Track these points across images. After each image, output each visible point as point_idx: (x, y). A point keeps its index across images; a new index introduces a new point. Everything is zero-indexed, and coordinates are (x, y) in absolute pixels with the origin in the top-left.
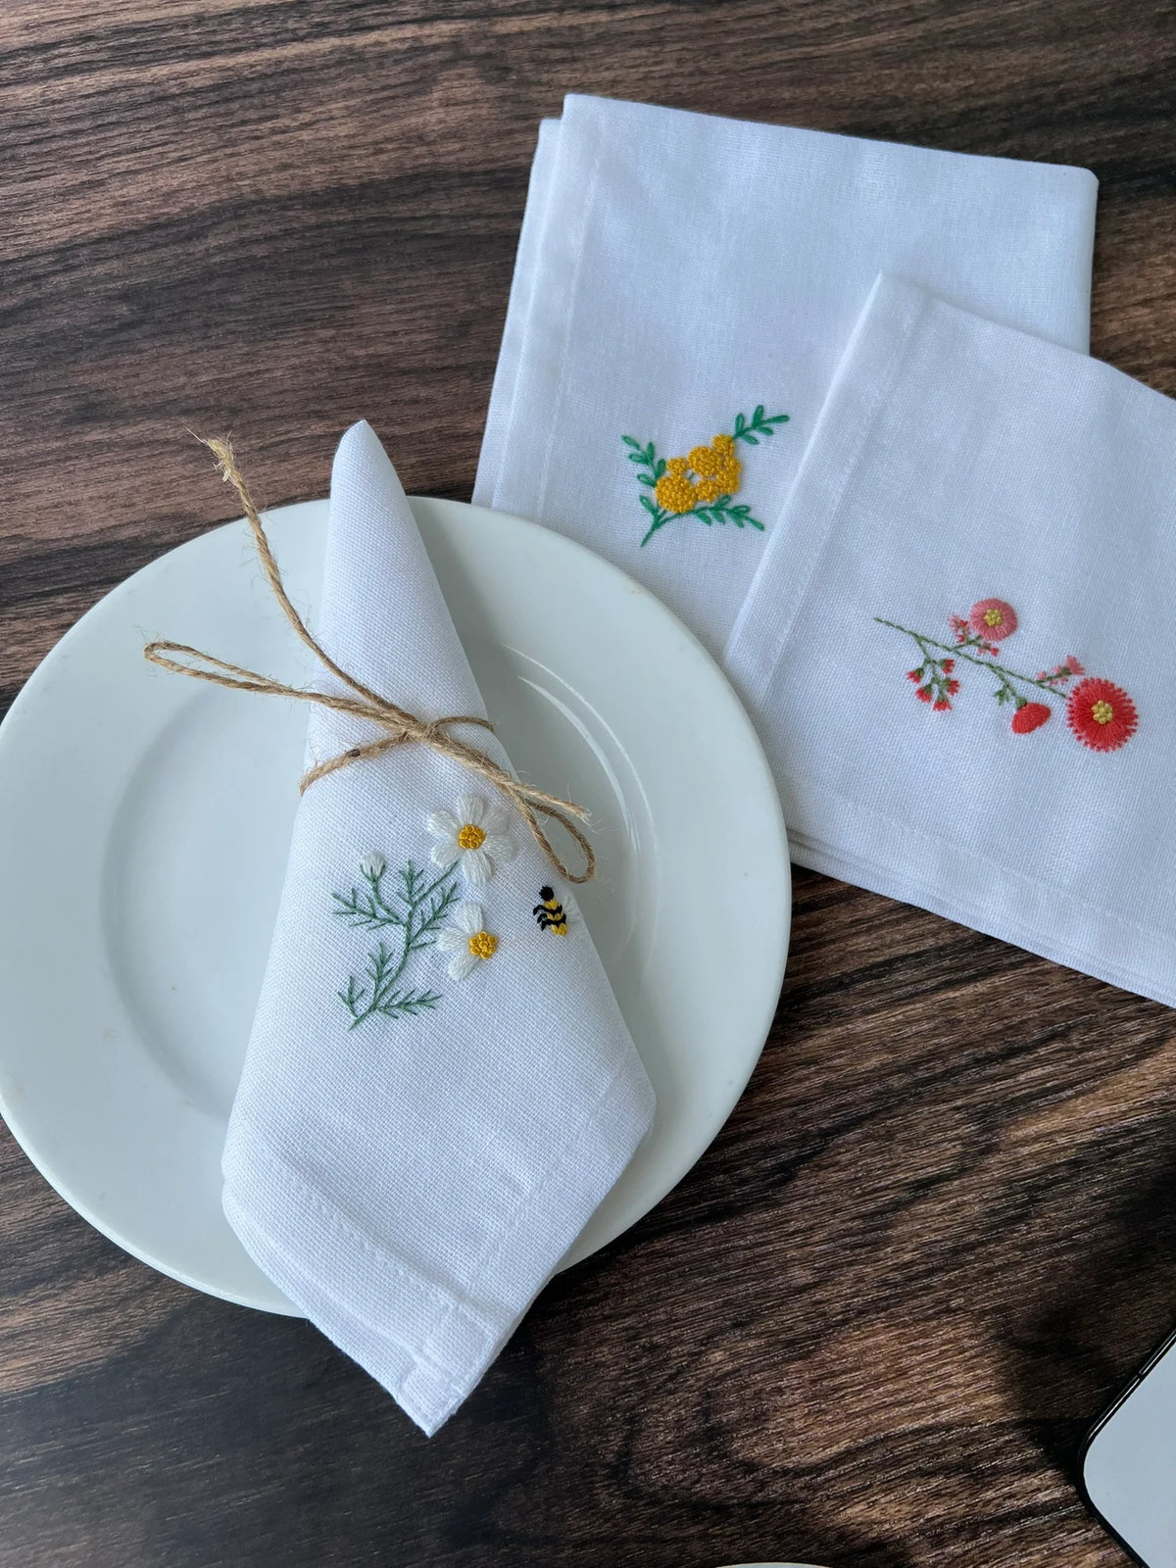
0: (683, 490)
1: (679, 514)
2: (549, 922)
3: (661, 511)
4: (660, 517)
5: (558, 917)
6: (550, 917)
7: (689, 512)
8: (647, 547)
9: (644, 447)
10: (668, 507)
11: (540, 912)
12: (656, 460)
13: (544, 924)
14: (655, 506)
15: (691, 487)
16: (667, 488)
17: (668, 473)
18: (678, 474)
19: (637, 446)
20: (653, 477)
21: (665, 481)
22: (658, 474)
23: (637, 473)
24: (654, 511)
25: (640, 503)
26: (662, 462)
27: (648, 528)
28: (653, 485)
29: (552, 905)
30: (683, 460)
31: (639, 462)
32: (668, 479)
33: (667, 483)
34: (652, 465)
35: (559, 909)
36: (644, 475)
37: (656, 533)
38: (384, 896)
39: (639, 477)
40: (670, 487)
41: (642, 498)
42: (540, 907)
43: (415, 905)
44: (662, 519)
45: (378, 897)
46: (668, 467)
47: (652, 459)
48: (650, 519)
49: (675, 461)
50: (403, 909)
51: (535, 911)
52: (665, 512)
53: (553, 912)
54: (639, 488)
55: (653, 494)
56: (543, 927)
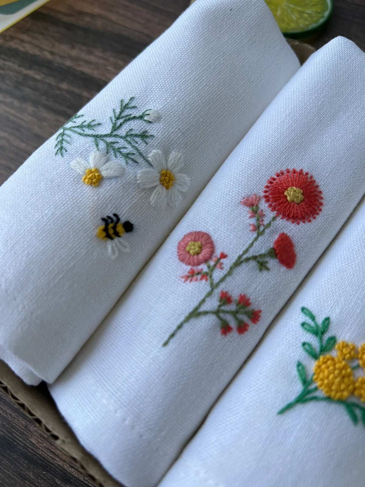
0: (343, 377)
1: (329, 399)
2: (107, 225)
3: (313, 386)
4: (309, 392)
5: (111, 232)
6: (111, 225)
7: (341, 401)
8: (283, 417)
9: (320, 320)
10: (321, 386)
11: (115, 219)
12: (326, 336)
13: (106, 220)
14: (309, 378)
15: (352, 378)
16: (328, 367)
17: (335, 354)
18: (344, 359)
19: (313, 318)
20: (318, 350)
21: (328, 360)
22: (324, 350)
23: (304, 340)
24: (306, 382)
25: (296, 368)
26: (333, 340)
27: (292, 398)
28: (315, 357)
29: (120, 228)
30: (354, 348)
31: (308, 331)
32: (333, 359)
33: (329, 362)
34: (321, 339)
35: (117, 234)
36: (309, 345)
37: (299, 408)
38: (129, 122)
39: (304, 344)
40: (331, 368)
41: (299, 365)
42: (118, 219)
43: (124, 138)
44: (311, 395)
45: (129, 120)
46: (336, 347)
47: (323, 333)
48: (298, 388)
49: (345, 346)
50: (123, 131)
51: (115, 215)
52: (316, 389)
53: (114, 228)
54: (300, 354)
55: (312, 366)
56: (103, 219)
